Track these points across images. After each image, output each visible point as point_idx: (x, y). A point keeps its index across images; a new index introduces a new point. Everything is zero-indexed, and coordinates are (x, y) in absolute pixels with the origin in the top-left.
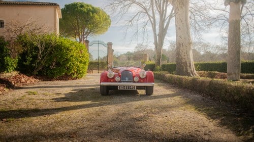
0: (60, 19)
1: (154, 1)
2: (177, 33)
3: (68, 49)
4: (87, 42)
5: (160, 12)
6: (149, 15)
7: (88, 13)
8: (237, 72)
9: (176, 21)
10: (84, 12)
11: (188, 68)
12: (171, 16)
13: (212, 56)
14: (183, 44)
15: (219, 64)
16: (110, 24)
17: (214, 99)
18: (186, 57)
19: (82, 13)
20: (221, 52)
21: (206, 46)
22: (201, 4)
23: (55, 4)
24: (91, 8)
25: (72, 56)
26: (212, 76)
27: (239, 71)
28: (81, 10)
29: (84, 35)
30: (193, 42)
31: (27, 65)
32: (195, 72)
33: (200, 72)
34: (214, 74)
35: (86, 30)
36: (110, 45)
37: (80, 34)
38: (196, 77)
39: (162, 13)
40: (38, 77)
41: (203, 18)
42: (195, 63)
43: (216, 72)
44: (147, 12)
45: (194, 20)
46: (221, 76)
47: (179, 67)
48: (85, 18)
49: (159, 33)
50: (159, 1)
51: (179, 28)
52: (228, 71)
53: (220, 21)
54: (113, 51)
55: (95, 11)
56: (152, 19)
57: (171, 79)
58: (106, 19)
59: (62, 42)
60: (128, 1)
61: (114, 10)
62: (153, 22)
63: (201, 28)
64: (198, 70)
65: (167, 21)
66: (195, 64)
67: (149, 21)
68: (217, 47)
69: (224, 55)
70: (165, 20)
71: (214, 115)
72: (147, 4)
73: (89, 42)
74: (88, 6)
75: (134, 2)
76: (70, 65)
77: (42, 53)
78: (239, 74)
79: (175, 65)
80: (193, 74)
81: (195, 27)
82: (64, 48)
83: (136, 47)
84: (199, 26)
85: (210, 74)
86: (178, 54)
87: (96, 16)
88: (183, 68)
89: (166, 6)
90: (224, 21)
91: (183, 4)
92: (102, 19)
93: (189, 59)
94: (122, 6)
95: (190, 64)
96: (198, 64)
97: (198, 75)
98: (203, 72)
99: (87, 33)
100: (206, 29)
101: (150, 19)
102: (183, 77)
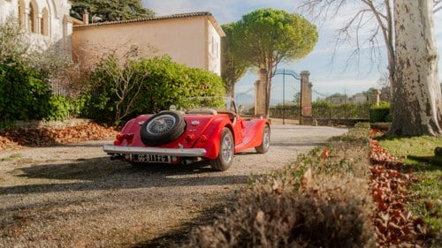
3: (173, 82)
7: (276, 25)
10: (270, 24)
11: (423, 115)
14: (409, 60)
18: (417, 89)
19: (266, 26)
23: (206, 14)
24: (282, 16)
28: (265, 22)
29: (272, 62)
35: (275, 54)
36: (305, 75)
44: (373, 9)
48: (270, 34)
55: (288, 20)
56: (386, 22)
58: (309, 32)
62: (387, 26)
74: (277, 13)
82: (168, 80)
87: (290, 28)
92: (300, 33)
99: (277, 59)
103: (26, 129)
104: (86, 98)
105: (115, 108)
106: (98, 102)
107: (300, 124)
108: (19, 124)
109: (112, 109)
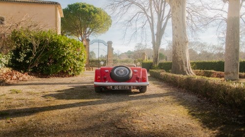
0: (62, 18)
1: (153, 2)
2: (173, 31)
3: (64, 46)
4: (88, 40)
5: (157, 12)
6: (147, 16)
7: (90, 13)
8: (235, 71)
9: (173, 20)
10: (86, 12)
11: (184, 66)
12: (168, 17)
13: (208, 55)
14: (179, 43)
15: (215, 63)
16: (110, 24)
17: (210, 101)
18: (182, 55)
19: (84, 13)
20: (217, 52)
21: (203, 45)
22: (198, 4)
23: (56, 3)
24: (92, 8)
25: (69, 53)
26: (209, 75)
27: (237, 71)
28: (83, 10)
29: (86, 34)
30: (190, 41)
31: (20, 62)
32: (191, 71)
33: (196, 70)
34: (211, 73)
35: (88, 29)
36: (109, 44)
37: (83, 33)
38: (192, 76)
39: (160, 13)
40: (32, 74)
41: (200, 18)
42: (192, 61)
43: (213, 71)
44: (145, 13)
45: (192, 20)
46: (218, 75)
47: (175, 65)
48: (87, 18)
49: (157, 32)
50: (157, 1)
51: (176, 27)
52: (225, 70)
53: (217, 20)
54: (113, 49)
55: (96, 11)
56: (150, 20)
57: (167, 77)
58: (107, 19)
59: (58, 40)
60: (128, 2)
61: (114, 10)
62: (151, 22)
63: (197, 28)
64: (194, 68)
65: (164, 21)
66: (191, 63)
67: (148, 21)
68: (214, 47)
69: (220, 55)
70: (162, 20)
71: (211, 121)
72: (146, 5)
73: (89, 40)
74: (90, 6)
75: (133, 3)
76: (67, 62)
77: (37, 50)
78: (237, 73)
79: (171, 63)
80: (189, 73)
81: (192, 27)
82: (61, 45)
83: (136, 47)
84: (196, 26)
85: (206, 73)
86: (174, 52)
87: (98, 16)
88: (179, 66)
89: (164, 6)
90: (221, 20)
91: (180, 2)
92: (103, 19)
93: (185, 57)
94: (122, 6)
95: (186, 62)
96: (194, 63)
97: (194, 74)
98: (199, 70)
99: (88, 32)
100: (203, 29)
101: (148, 19)
102: (178, 75)
105: (30, 61)
106: (18, 57)
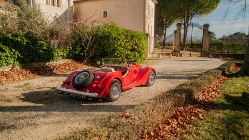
4: (180, 25)
103: (38, 67)
104: (69, 48)
105: (84, 54)
106: (76, 50)
107: (201, 56)
108: (35, 64)
109: (82, 54)
